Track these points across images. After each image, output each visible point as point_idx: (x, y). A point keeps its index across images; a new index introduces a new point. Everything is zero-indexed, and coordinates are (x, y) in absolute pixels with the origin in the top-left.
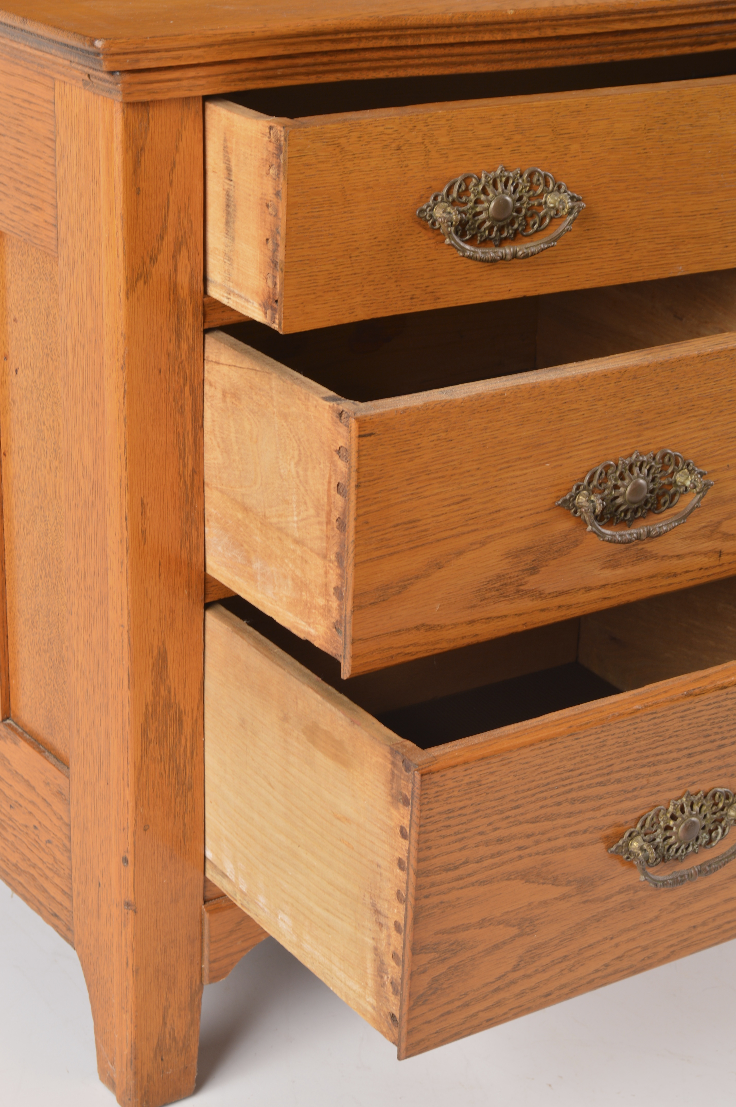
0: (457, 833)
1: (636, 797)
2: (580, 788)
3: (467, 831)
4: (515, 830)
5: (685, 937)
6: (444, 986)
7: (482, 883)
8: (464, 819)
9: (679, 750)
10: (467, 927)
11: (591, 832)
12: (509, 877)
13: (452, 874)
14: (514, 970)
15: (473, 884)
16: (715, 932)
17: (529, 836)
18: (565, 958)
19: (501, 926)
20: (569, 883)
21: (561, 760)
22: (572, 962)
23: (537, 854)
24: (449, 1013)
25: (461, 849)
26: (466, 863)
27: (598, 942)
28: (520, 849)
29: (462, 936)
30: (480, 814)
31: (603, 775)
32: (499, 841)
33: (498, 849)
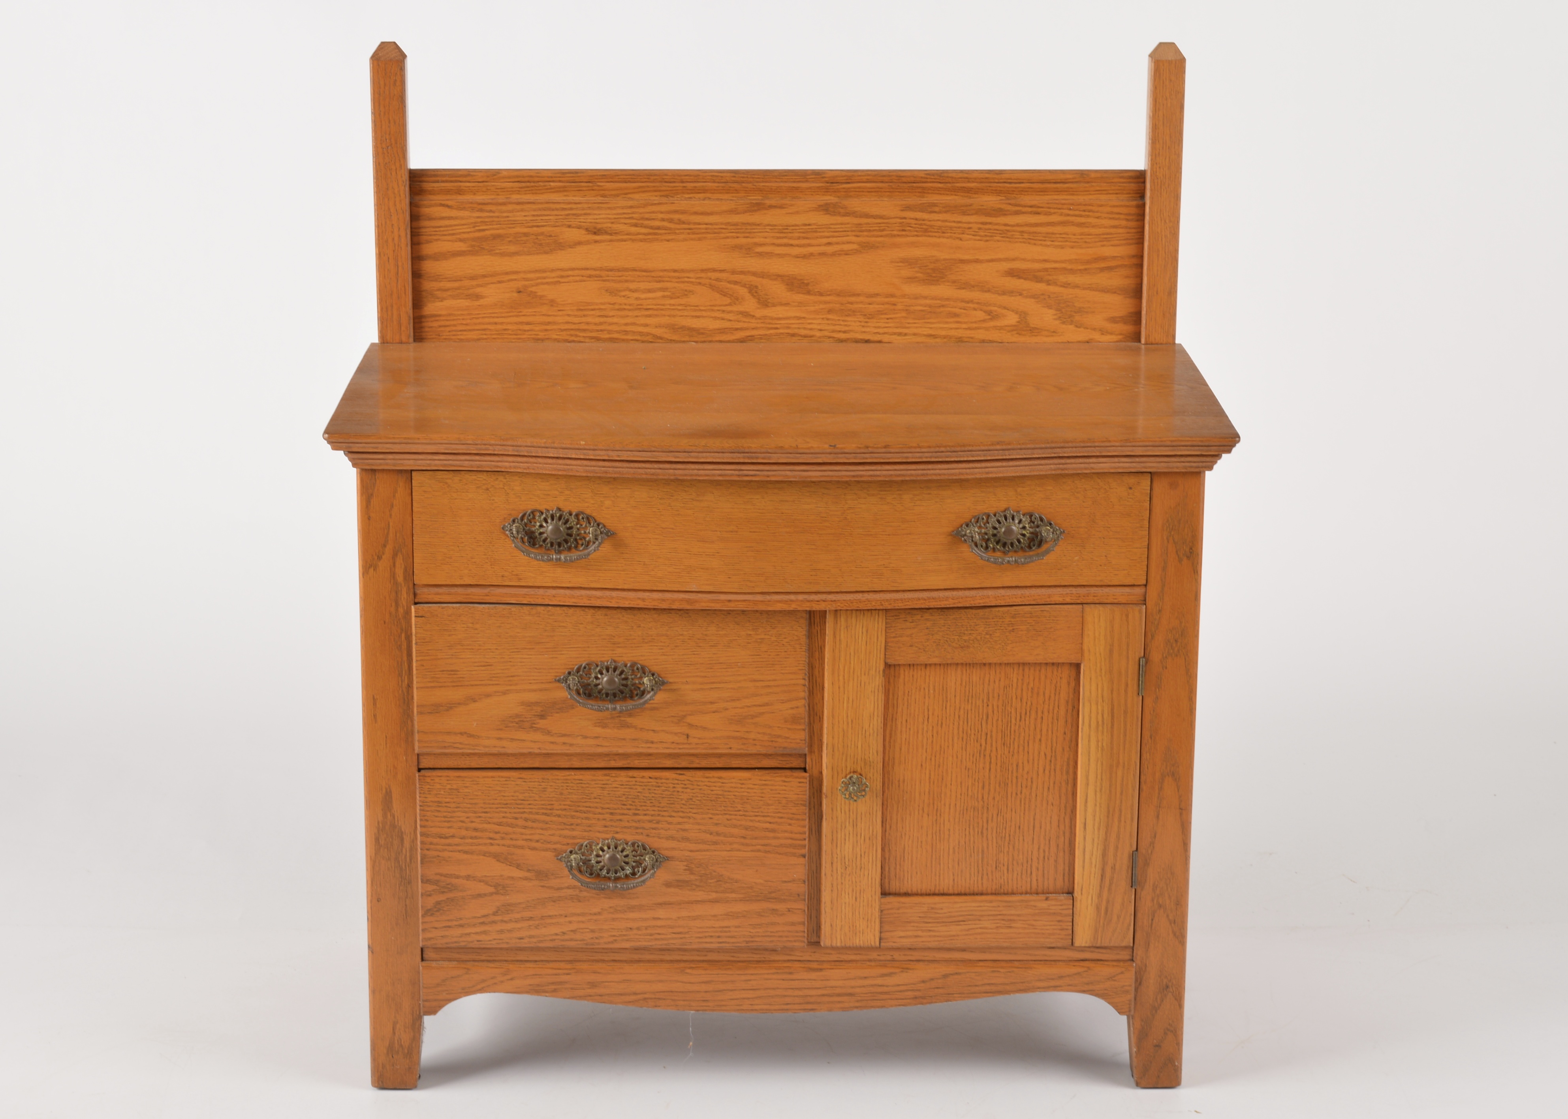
0: (445, 817)
1: (573, 830)
2: (531, 813)
3: (452, 817)
4: (486, 826)
5: (623, 933)
6: (445, 909)
7: (466, 852)
8: (449, 810)
9: (603, 808)
10: (458, 877)
11: (542, 843)
12: (485, 854)
13: (443, 841)
14: (495, 914)
15: (459, 851)
16: (648, 937)
17: (496, 833)
18: (531, 918)
19: (482, 884)
20: (529, 871)
21: (515, 792)
22: (537, 922)
23: (504, 845)
24: (449, 927)
25: (449, 827)
26: (453, 836)
27: (556, 916)
28: (491, 839)
29: (454, 881)
30: (460, 809)
31: (547, 809)
32: (476, 830)
33: (475, 834)
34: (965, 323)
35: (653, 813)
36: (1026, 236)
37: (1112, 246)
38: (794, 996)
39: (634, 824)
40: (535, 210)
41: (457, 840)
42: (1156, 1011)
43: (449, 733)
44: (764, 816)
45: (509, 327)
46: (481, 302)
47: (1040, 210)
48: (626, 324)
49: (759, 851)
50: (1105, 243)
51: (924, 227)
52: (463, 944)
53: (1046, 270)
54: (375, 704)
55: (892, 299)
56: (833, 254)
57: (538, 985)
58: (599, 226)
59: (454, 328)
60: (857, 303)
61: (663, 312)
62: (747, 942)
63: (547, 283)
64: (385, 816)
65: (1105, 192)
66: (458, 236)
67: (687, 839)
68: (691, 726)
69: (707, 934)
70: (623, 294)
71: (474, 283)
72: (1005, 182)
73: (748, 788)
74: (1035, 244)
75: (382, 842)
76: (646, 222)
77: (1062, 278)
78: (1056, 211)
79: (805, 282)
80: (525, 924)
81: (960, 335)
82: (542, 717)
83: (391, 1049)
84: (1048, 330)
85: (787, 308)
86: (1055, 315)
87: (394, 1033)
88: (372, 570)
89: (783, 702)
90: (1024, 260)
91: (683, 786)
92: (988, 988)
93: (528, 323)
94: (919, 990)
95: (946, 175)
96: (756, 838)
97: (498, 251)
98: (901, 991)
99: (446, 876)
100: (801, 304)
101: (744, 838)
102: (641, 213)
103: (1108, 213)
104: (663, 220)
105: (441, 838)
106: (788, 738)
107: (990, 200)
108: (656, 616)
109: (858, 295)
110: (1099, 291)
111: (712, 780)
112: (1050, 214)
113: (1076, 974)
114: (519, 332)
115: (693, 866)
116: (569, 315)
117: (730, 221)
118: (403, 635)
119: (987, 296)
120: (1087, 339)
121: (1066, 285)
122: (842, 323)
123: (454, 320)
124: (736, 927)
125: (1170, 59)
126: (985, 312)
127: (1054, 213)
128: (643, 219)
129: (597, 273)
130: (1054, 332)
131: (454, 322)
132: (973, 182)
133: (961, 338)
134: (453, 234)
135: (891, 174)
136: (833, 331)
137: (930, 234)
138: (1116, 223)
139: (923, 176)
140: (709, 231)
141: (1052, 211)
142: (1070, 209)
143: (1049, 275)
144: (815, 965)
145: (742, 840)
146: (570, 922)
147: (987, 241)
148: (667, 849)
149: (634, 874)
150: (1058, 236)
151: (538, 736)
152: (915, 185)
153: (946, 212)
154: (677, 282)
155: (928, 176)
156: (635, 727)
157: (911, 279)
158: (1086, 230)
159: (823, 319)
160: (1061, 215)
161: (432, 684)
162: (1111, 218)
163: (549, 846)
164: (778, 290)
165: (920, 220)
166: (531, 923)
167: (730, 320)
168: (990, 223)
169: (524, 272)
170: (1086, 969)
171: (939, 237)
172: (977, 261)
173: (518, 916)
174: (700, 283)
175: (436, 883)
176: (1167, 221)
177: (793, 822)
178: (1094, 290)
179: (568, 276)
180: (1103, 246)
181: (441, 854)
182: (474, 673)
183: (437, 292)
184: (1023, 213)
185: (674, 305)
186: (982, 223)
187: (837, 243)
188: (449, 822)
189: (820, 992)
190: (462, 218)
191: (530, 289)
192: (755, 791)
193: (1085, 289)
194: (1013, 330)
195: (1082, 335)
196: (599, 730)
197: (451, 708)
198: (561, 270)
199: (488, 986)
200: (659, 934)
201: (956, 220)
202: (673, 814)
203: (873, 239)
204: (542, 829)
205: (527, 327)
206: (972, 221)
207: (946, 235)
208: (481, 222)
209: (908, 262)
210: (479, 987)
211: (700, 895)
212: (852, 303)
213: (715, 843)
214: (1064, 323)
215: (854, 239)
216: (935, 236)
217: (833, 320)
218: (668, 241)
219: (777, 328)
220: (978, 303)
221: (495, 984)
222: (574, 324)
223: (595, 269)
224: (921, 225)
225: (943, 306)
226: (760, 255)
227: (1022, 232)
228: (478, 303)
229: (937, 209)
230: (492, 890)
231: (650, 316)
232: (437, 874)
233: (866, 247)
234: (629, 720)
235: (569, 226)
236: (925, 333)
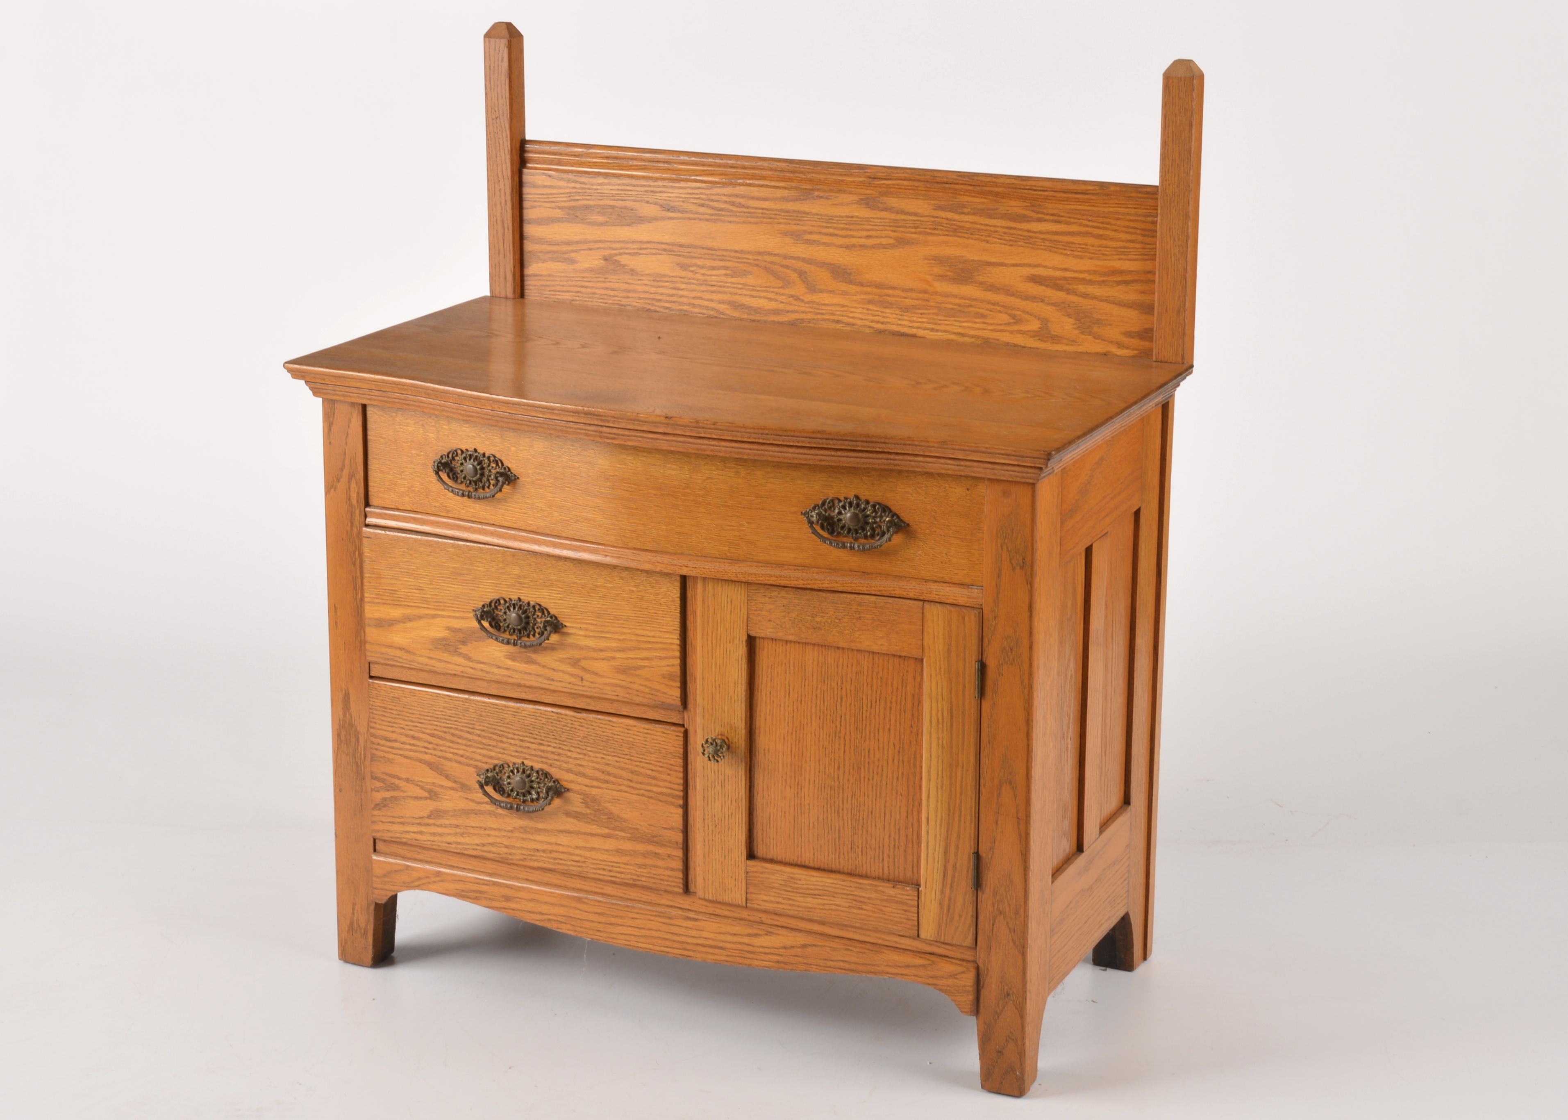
0: (389, 722)
1: (489, 750)
2: (456, 729)
4: (420, 735)
5: (532, 853)
6: (390, 806)
7: (406, 757)
8: (393, 716)
9: (514, 734)
10: (399, 778)
11: (466, 758)
12: (420, 761)
13: (388, 744)
14: (429, 817)
15: (401, 755)
16: (552, 861)
17: (429, 743)
18: (457, 826)
19: (418, 787)
20: (455, 782)
22: (462, 831)
23: (435, 756)
24: (393, 823)
26: (396, 741)
27: (476, 827)
28: (425, 747)
29: (396, 782)
30: (401, 717)
31: (469, 728)
32: (413, 737)
33: (412, 741)
34: (991, 324)
35: (555, 745)
36: (1047, 244)
37: (1128, 260)
38: (674, 941)
39: (539, 753)
40: (619, 185)
41: (397, 745)
42: (998, 1017)
43: (391, 647)
44: (647, 763)
45: (597, 291)
46: (575, 266)
47: (1061, 219)
48: (694, 298)
49: (643, 795)
50: (1122, 257)
51: (955, 227)
52: (404, 840)
53: (1066, 279)
54: (336, 612)
55: (926, 295)
56: (873, 247)
57: (463, 891)
58: (673, 204)
59: (553, 288)
60: (894, 296)
61: (726, 289)
62: (634, 880)
63: (629, 254)
64: (344, 714)
65: (1124, 206)
66: (557, 204)
67: (583, 775)
68: (584, 669)
69: (600, 866)
70: (692, 269)
71: (570, 248)
72: (1030, 189)
73: (634, 735)
74: (1056, 252)
75: (343, 738)
76: (711, 203)
77: (1082, 288)
78: (1076, 221)
79: (848, 271)
80: (453, 831)
81: (987, 336)
82: (464, 643)
83: (351, 928)
84: (1067, 339)
85: (832, 295)
86: (1074, 324)
87: (353, 913)
88: (332, 490)
89: (661, 658)
90: (1046, 267)
91: (579, 724)
92: (841, 964)
93: (613, 290)
94: (781, 955)
95: (976, 178)
96: (640, 783)
97: (589, 220)
98: (765, 953)
99: (390, 775)
100: (844, 293)
101: (631, 781)
102: (707, 195)
103: (1125, 227)
104: (726, 202)
105: (387, 740)
106: (666, 693)
107: (1016, 207)
108: (554, 562)
109: (894, 288)
110: (1116, 304)
111: (604, 722)
112: (1070, 223)
113: (921, 966)
114: (606, 297)
115: (588, 800)
116: (646, 285)
117: (784, 207)
118: (357, 553)
119: (1012, 301)
120: (1104, 351)
121: (1085, 296)
122: (880, 314)
123: (552, 281)
124: (625, 864)
125: (1179, 76)
126: (1009, 315)
127: (1074, 223)
128: (709, 200)
129: (670, 247)
130: (1073, 341)
131: (552, 283)
132: (1000, 187)
133: (988, 338)
134: (553, 202)
135: (927, 173)
136: (873, 321)
137: (959, 234)
138: (1133, 237)
139: (955, 177)
140: (765, 216)
141: (1072, 220)
142: (1089, 221)
143: (1070, 284)
144: (692, 915)
145: (629, 783)
146: (489, 835)
147: (1012, 245)
148: (566, 781)
149: (538, 799)
150: (1078, 246)
151: (461, 660)
152: (947, 186)
153: (974, 214)
154: (737, 262)
155: (960, 178)
156: (539, 664)
157: (942, 277)
158: (1104, 242)
159: (863, 308)
160: (1081, 225)
161: (377, 601)
162: (1127, 233)
163: (471, 762)
164: (823, 277)
165: (950, 220)
166: (458, 830)
167: (783, 303)
168: (1014, 228)
169: (611, 242)
170: (930, 962)
171: (968, 238)
172: (1002, 264)
173: (447, 822)
174: (757, 265)
175: (383, 781)
176: (1176, 239)
177: (671, 772)
178: (1111, 303)
179: (646, 249)
180: (1120, 259)
181: (386, 755)
182: (409, 594)
183: (539, 254)
184: (1045, 220)
185: (734, 283)
186: (1007, 228)
187: (877, 237)
188: (392, 727)
189: (696, 941)
190: (560, 188)
191: (615, 258)
192: (639, 738)
193: (1102, 301)
194: (1035, 336)
195: (1099, 347)
196: (510, 663)
197: (392, 624)
198: (641, 242)
199: (424, 884)
200: (561, 859)
201: (984, 222)
202: (572, 749)
203: (909, 235)
204: (466, 746)
205: (612, 293)
206: (998, 224)
207: (974, 236)
208: (576, 192)
209: (940, 260)
210: (417, 883)
211: (594, 829)
212: (889, 296)
213: (606, 782)
214: (1083, 333)
215: (892, 234)
216: (964, 237)
217: (873, 310)
218: (730, 222)
219: (822, 314)
220: (1003, 306)
221: (429, 883)
222: (651, 293)
223: (667, 244)
224: (952, 225)
225: (971, 306)
226: (809, 242)
227: (1044, 239)
228: (572, 267)
229: (966, 210)
230: (426, 794)
231: (714, 292)
232: (383, 773)
233: (901, 242)
234: (534, 656)
235: (648, 202)
236: (956, 331)
